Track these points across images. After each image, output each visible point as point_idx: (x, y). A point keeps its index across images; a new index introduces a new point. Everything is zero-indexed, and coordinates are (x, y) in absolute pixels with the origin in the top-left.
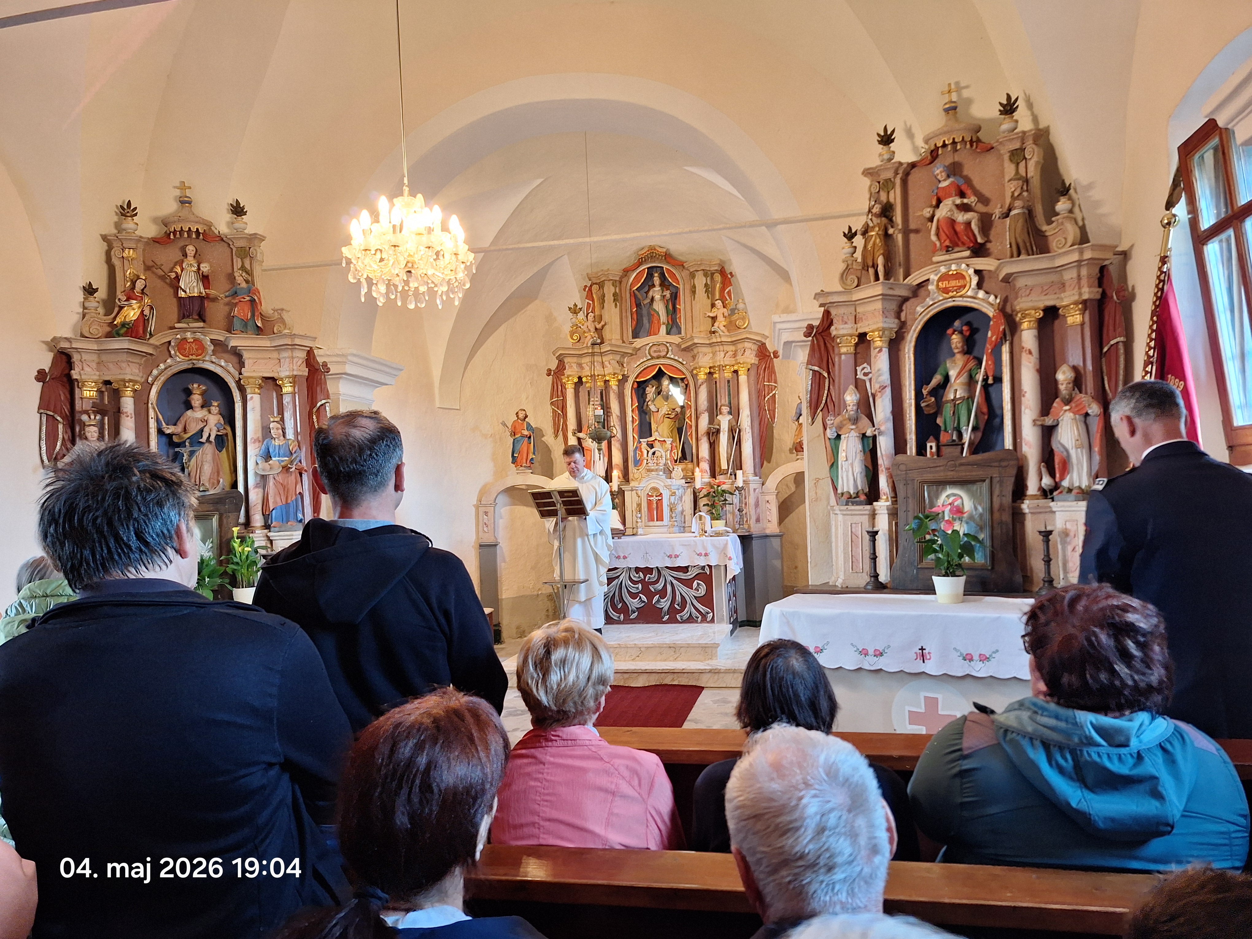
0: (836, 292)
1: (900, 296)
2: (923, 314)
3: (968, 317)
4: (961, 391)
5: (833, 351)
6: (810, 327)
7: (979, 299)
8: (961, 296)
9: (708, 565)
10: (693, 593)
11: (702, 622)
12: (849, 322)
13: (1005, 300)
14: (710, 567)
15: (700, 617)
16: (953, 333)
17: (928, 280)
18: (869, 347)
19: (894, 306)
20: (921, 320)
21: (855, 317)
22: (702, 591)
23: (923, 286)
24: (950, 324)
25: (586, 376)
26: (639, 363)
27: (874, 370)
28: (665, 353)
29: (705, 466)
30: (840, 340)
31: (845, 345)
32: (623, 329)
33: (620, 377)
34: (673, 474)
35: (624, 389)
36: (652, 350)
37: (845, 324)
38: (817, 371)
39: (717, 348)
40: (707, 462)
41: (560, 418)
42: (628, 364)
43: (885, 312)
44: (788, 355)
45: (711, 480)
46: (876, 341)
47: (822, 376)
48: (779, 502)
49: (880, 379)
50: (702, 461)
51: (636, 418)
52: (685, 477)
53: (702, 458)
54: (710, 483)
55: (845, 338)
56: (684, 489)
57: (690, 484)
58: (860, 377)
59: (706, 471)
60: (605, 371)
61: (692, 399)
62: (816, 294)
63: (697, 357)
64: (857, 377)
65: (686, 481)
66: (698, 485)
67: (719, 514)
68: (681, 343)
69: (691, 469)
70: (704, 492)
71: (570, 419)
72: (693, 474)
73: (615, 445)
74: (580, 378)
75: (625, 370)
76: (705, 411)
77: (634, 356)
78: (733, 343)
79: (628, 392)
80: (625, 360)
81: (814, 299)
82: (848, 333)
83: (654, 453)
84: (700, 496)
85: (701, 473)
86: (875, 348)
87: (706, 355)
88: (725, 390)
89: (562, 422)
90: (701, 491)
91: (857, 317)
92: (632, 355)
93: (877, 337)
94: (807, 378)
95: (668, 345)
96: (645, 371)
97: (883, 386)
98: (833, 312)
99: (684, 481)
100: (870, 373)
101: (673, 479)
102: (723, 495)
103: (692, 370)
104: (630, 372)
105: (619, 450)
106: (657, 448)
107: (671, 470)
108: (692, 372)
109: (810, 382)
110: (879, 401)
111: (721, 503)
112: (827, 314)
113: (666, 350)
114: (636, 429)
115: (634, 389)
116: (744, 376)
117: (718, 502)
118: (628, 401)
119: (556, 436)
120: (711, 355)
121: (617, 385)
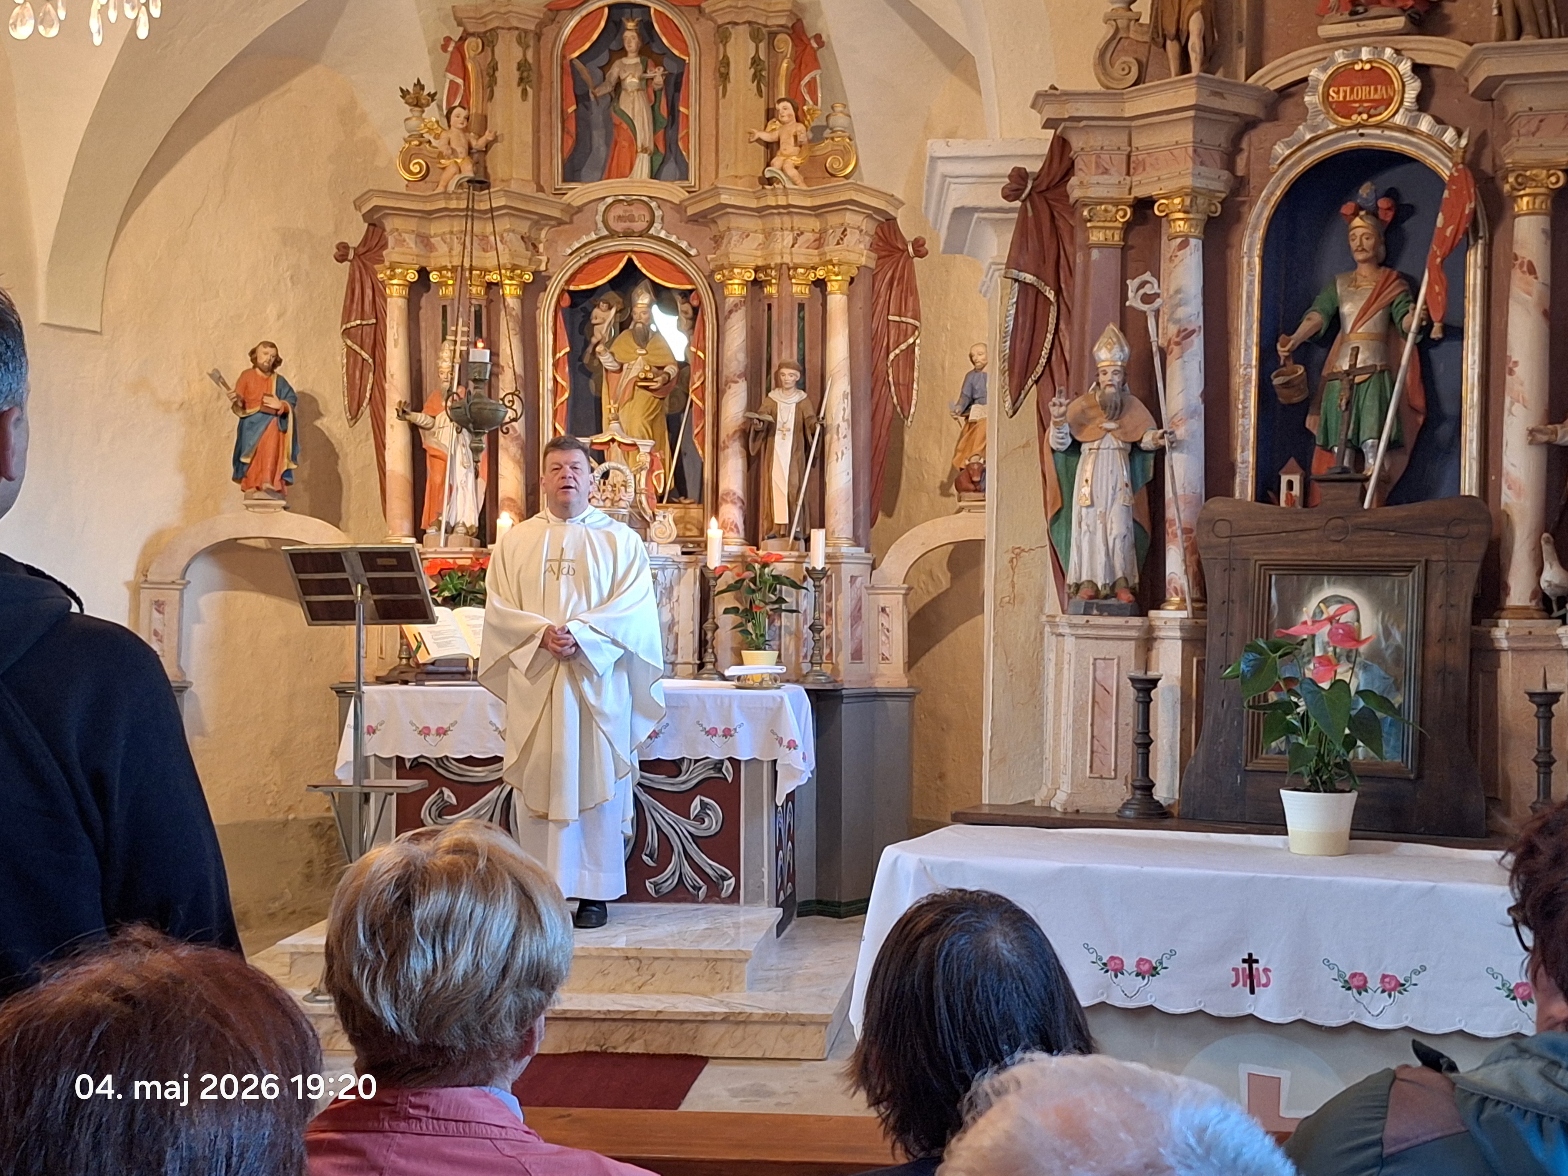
0: (1086, 94)
1: (1236, 114)
2: (1289, 163)
3: (1391, 177)
4: (1367, 354)
5: (1072, 237)
6: (1019, 176)
7: (1422, 133)
8: (1377, 126)
9: (730, 759)
10: (688, 826)
11: (708, 899)
12: (1113, 170)
13: (1480, 143)
14: (735, 763)
15: (704, 888)
17: (1305, 80)
18: (1157, 234)
19: (1220, 137)
20: (1282, 176)
21: (1129, 157)
22: (713, 823)
23: (1291, 95)
25: (440, 270)
26: (577, 245)
27: (1168, 290)
28: (645, 225)
29: (733, 513)
30: (1090, 211)
31: (1101, 224)
32: (539, 155)
33: (528, 277)
34: (653, 530)
35: (537, 308)
36: (612, 214)
37: (1103, 173)
38: (1032, 285)
39: (777, 221)
40: (739, 504)
41: (365, 371)
42: (550, 243)
43: (1199, 150)
44: (954, 246)
45: (747, 550)
46: (1175, 220)
47: (1041, 299)
48: (909, 613)
49: (1181, 312)
50: (727, 502)
51: (564, 383)
52: (680, 540)
53: (727, 494)
54: (743, 556)
55: (1103, 207)
56: (679, 568)
57: (692, 558)
58: (1135, 305)
59: (736, 526)
60: (490, 260)
61: (709, 345)
62: (1038, 95)
63: (725, 241)
64: (1128, 304)
65: (685, 550)
66: (714, 560)
67: (763, 635)
68: (686, 203)
69: (699, 521)
70: (728, 578)
71: (392, 376)
72: (702, 532)
73: (507, 450)
74: (423, 273)
75: (541, 261)
76: (739, 376)
77: (567, 226)
78: (817, 211)
79: (546, 316)
80: (543, 234)
81: (1033, 106)
82: (1109, 195)
83: (605, 475)
84: (717, 589)
85: (721, 531)
86: (1171, 238)
87: (747, 236)
88: (792, 326)
89: (371, 381)
90: (720, 576)
91: (1133, 159)
92: (560, 222)
93: (1179, 211)
94: (1005, 301)
95: (653, 204)
96: (590, 266)
97: (1185, 330)
98: (1077, 142)
99: (678, 549)
100: (1157, 295)
101: (652, 541)
102: (775, 589)
103: (713, 272)
104: (553, 264)
105: (518, 462)
106: (615, 461)
107: (648, 519)
108: (710, 277)
109: (1013, 312)
110: (1174, 366)
111: (768, 608)
112: (1061, 145)
113: (648, 218)
114: (563, 413)
115: (563, 309)
116: (839, 296)
117: (762, 604)
118: (546, 339)
119: (354, 416)
120: (761, 236)
121: (518, 297)
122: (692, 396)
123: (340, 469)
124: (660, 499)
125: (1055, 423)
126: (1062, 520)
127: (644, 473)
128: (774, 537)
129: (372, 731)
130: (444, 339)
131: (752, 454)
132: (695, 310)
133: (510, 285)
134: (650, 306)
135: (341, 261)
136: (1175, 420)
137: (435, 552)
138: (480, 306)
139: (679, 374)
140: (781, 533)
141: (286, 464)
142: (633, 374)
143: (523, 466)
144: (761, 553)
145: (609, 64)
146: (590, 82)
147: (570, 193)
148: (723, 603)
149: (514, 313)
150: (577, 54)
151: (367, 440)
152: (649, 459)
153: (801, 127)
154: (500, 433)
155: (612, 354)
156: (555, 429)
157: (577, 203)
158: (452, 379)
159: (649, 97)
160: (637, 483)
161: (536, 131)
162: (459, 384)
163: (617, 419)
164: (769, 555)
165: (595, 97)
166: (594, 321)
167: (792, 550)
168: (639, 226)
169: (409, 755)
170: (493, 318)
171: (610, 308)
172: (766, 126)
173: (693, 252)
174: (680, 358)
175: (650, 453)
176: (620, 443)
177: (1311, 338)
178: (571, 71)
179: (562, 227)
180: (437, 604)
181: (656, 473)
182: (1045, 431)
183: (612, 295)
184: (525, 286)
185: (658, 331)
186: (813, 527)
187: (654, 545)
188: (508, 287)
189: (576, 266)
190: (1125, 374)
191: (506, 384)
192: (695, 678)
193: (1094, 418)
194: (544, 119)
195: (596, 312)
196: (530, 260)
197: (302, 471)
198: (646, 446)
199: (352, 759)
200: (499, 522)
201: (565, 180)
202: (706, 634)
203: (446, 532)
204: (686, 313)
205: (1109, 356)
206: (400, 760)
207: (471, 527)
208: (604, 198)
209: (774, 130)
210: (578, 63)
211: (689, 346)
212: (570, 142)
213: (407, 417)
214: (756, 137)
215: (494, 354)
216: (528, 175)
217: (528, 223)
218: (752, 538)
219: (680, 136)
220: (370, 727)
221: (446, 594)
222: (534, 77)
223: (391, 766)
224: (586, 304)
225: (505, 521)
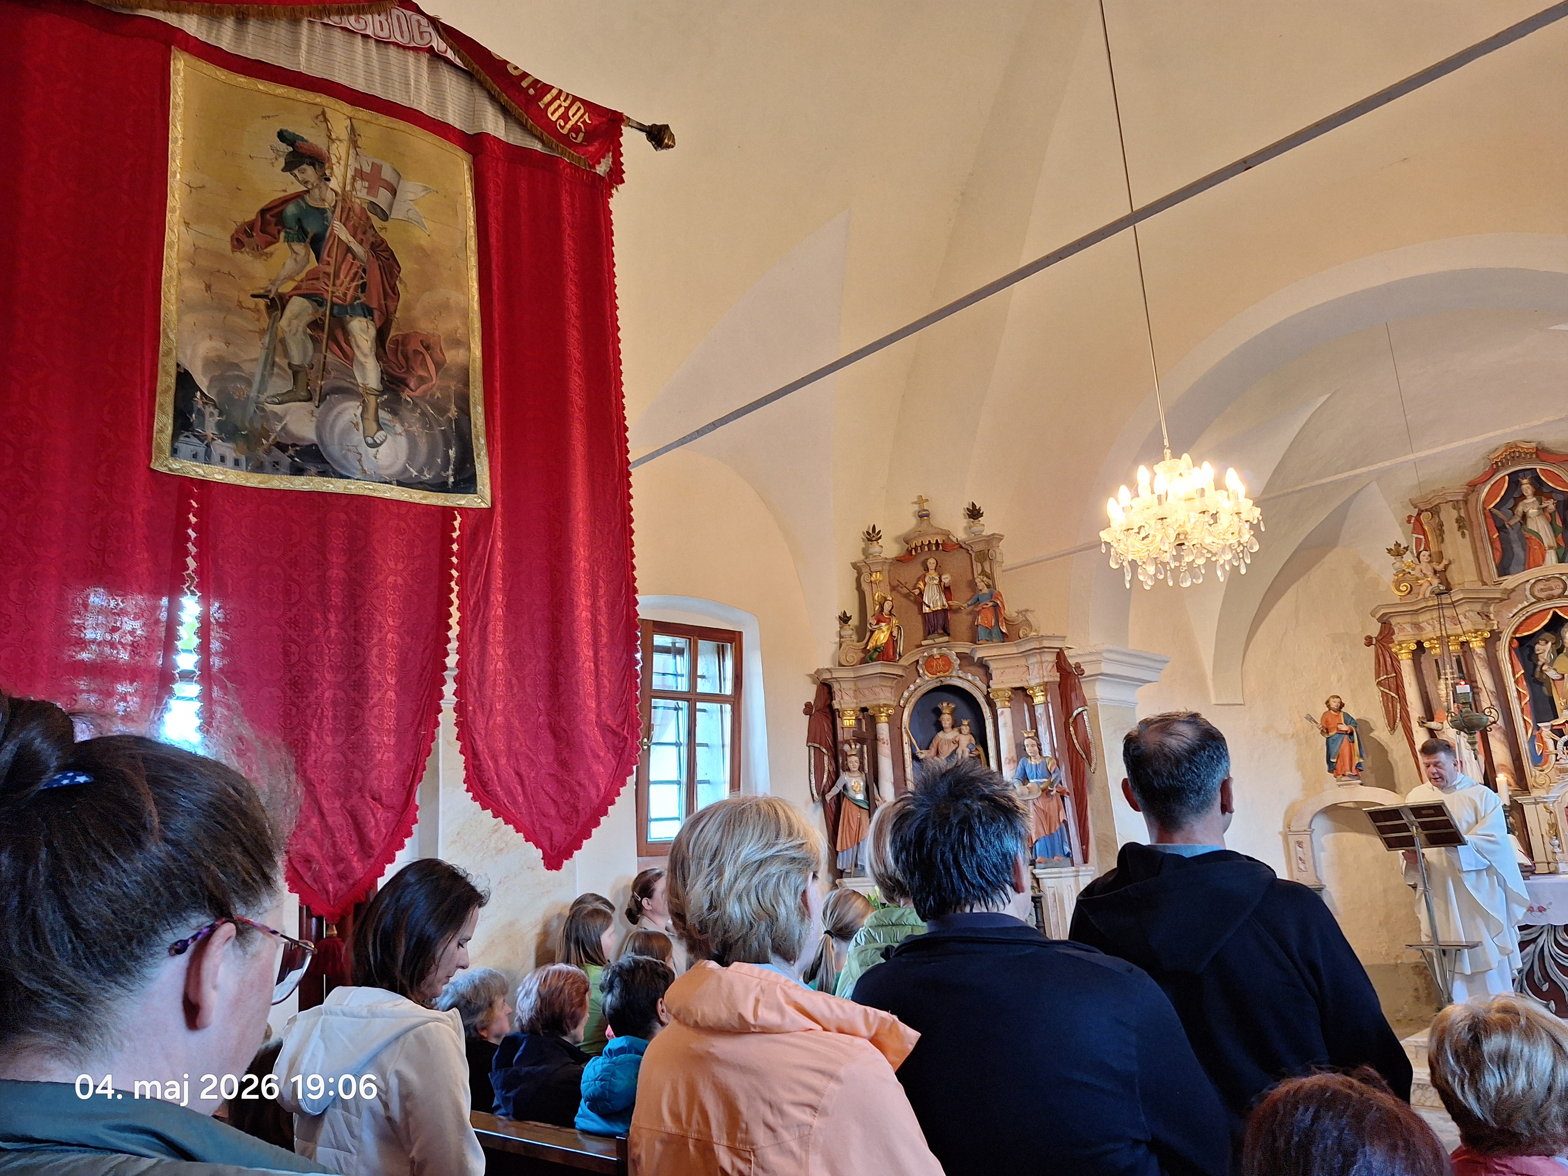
25: (1430, 640)
26: (1516, 611)
28: (1561, 590)
32: (1480, 566)
33: (1487, 635)
35: (1497, 651)
36: (1535, 589)
41: (1395, 703)
42: (1497, 614)
51: (1523, 692)
60: (1459, 629)
71: (1411, 703)
73: (1493, 738)
74: (1420, 644)
75: (1494, 624)
77: (1507, 602)
79: (1504, 654)
80: (1492, 609)
89: (1399, 708)
92: (1502, 600)
95: (1563, 578)
96: (1526, 621)
104: (1503, 625)
105: (1502, 742)
113: (1561, 586)
114: (1526, 709)
115: (1513, 648)
118: (1507, 668)
119: (1393, 728)
121: (1483, 647)
123: (1390, 759)
133: (1477, 641)
135: (1369, 646)
138: (1459, 657)
141: (1357, 760)
145: (1516, 505)
146: (1505, 519)
147: (1504, 582)
149: (1482, 657)
150: (1493, 505)
151: (1403, 740)
156: (1524, 720)
157: (1509, 587)
161: (1476, 552)
168: (1557, 591)
170: (1469, 663)
178: (1491, 515)
179: (1504, 602)
184: (1485, 640)
188: (1475, 643)
189: (1516, 624)
191: (1485, 702)
194: (1479, 544)
196: (1487, 625)
201: (1500, 576)
208: (1528, 581)
210: (1495, 511)
212: (1498, 554)
215: (1474, 687)
216: (1476, 577)
217: (1481, 604)
222: (1467, 524)
225: (1500, 777)
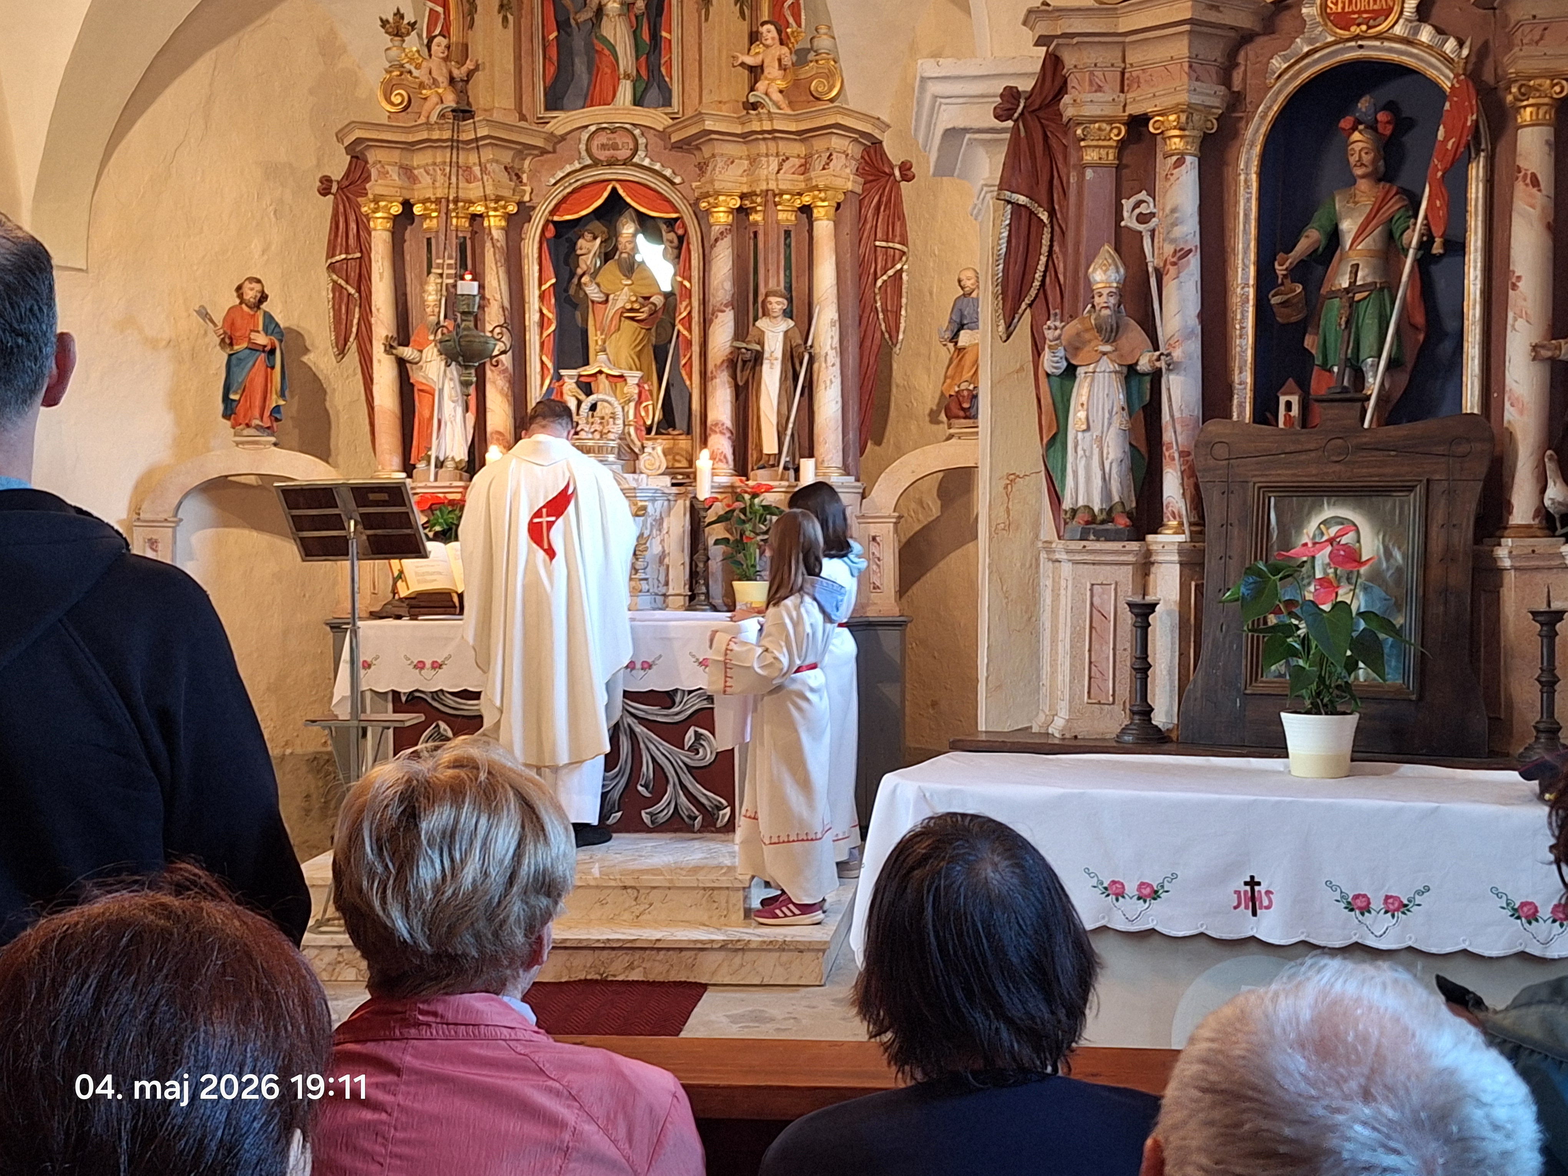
0: (1079, 9)
1: (1233, 28)
2: (1286, 77)
3: (1391, 90)
5: (1066, 157)
6: (1011, 95)
7: (1422, 44)
10: (682, 756)
11: (704, 829)
12: (1106, 88)
13: (1482, 53)
15: (700, 818)
16: (1354, 129)
18: (1151, 154)
19: (1217, 52)
20: (1279, 92)
21: (1123, 74)
22: (707, 754)
23: (1288, 7)
24: (1347, 106)
25: (424, 201)
26: (561, 174)
27: (1163, 210)
28: (629, 153)
29: (722, 444)
30: (1083, 130)
31: (1095, 143)
32: (521, 83)
33: (512, 208)
34: (642, 463)
35: (522, 239)
36: (595, 143)
37: (1096, 91)
38: (1025, 206)
39: (762, 147)
40: (728, 435)
41: (351, 306)
42: (534, 173)
43: (1194, 65)
44: (945, 168)
45: (736, 480)
46: (1170, 137)
47: (1034, 220)
48: (899, 541)
49: (1178, 232)
50: (715, 432)
51: (550, 315)
52: (670, 472)
53: (716, 425)
54: (732, 487)
55: (1097, 125)
56: (669, 500)
57: (682, 489)
58: (1129, 224)
59: (725, 457)
60: (474, 191)
61: (695, 274)
62: (1030, 12)
63: (710, 168)
64: (1123, 224)
65: (674, 481)
66: (704, 492)
67: (754, 566)
68: (669, 130)
69: (687, 452)
70: (719, 509)
71: (378, 310)
72: (691, 463)
73: (494, 383)
74: (407, 205)
75: (524, 191)
76: (726, 306)
77: (550, 156)
78: (802, 136)
79: (531, 247)
80: (527, 162)
81: (1025, 23)
82: (1103, 113)
83: (593, 407)
84: (707, 520)
85: (711, 462)
86: (1167, 156)
87: (732, 162)
88: (779, 255)
89: (357, 316)
90: (710, 507)
91: (1127, 75)
92: (544, 152)
93: (1175, 128)
94: (998, 222)
95: (637, 132)
96: (575, 196)
97: (1182, 249)
98: (1069, 59)
99: (667, 480)
100: (1153, 215)
101: (641, 473)
102: (765, 520)
103: (698, 200)
104: (537, 195)
105: (507, 395)
106: (602, 393)
107: (637, 450)
108: (695, 205)
109: (1006, 234)
110: (1171, 287)
111: (759, 538)
112: (1053, 63)
113: (631, 146)
114: (550, 345)
115: (548, 240)
116: (826, 222)
117: (752, 535)
118: (531, 270)
119: (342, 352)
120: (746, 162)
121: (502, 228)
122: (679, 327)
123: (328, 404)
124: (649, 430)
125: (1050, 347)
126: (1058, 445)
127: (632, 404)
128: (763, 467)
129: (367, 666)
130: (429, 273)
131: (740, 384)
132: (681, 239)
133: (495, 216)
134: (634, 235)
135: (324, 195)
136: (1171, 342)
137: (426, 487)
138: (465, 238)
139: (664, 305)
140: (770, 463)
142: (619, 305)
143: (511, 399)
144: (751, 483)
147: (553, 122)
148: (715, 533)
149: (499, 245)
151: (355, 375)
152: (637, 391)
153: (785, 50)
154: (488, 366)
155: (598, 285)
156: (542, 362)
157: (560, 131)
158: (439, 312)
159: (630, 21)
160: (625, 415)
161: (518, 58)
162: (446, 317)
163: (604, 350)
164: (759, 485)
165: (577, 24)
166: (579, 252)
167: (782, 479)
168: (624, 154)
169: (405, 689)
170: (478, 251)
171: (595, 238)
172: (749, 50)
173: (677, 180)
174: (666, 287)
175: (638, 385)
176: (608, 375)
177: (1310, 255)
179: (546, 156)
180: (429, 539)
181: (644, 404)
182: (1039, 355)
183: (596, 225)
184: (509, 217)
185: (643, 262)
186: (802, 457)
187: (644, 476)
188: (492, 219)
189: (560, 196)
190: (1121, 296)
191: (493, 317)
192: (687, 610)
193: (1090, 341)
194: (525, 46)
195: (581, 242)
196: (514, 190)
197: (291, 407)
198: (634, 377)
199: (348, 693)
200: (488, 456)
201: (547, 109)
202: (697, 566)
203: (436, 467)
204: (671, 242)
205: (1104, 278)
206: (396, 694)
207: (461, 461)
208: (587, 127)
209: (758, 53)
211: (675, 275)
212: (552, 70)
213: (394, 351)
214: (740, 61)
215: (482, 287)
216: (510, 104)
217: (512, 153)
218: (741, 468)
219: (663, 61)
220: (365, 662)
221: (438, 528)
222: (514, 3)
223: (386, 700)
224: (570, 235)
225: (493, 453)
